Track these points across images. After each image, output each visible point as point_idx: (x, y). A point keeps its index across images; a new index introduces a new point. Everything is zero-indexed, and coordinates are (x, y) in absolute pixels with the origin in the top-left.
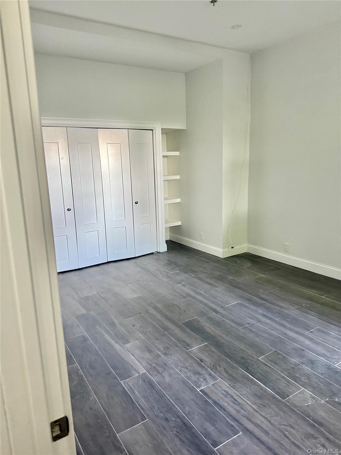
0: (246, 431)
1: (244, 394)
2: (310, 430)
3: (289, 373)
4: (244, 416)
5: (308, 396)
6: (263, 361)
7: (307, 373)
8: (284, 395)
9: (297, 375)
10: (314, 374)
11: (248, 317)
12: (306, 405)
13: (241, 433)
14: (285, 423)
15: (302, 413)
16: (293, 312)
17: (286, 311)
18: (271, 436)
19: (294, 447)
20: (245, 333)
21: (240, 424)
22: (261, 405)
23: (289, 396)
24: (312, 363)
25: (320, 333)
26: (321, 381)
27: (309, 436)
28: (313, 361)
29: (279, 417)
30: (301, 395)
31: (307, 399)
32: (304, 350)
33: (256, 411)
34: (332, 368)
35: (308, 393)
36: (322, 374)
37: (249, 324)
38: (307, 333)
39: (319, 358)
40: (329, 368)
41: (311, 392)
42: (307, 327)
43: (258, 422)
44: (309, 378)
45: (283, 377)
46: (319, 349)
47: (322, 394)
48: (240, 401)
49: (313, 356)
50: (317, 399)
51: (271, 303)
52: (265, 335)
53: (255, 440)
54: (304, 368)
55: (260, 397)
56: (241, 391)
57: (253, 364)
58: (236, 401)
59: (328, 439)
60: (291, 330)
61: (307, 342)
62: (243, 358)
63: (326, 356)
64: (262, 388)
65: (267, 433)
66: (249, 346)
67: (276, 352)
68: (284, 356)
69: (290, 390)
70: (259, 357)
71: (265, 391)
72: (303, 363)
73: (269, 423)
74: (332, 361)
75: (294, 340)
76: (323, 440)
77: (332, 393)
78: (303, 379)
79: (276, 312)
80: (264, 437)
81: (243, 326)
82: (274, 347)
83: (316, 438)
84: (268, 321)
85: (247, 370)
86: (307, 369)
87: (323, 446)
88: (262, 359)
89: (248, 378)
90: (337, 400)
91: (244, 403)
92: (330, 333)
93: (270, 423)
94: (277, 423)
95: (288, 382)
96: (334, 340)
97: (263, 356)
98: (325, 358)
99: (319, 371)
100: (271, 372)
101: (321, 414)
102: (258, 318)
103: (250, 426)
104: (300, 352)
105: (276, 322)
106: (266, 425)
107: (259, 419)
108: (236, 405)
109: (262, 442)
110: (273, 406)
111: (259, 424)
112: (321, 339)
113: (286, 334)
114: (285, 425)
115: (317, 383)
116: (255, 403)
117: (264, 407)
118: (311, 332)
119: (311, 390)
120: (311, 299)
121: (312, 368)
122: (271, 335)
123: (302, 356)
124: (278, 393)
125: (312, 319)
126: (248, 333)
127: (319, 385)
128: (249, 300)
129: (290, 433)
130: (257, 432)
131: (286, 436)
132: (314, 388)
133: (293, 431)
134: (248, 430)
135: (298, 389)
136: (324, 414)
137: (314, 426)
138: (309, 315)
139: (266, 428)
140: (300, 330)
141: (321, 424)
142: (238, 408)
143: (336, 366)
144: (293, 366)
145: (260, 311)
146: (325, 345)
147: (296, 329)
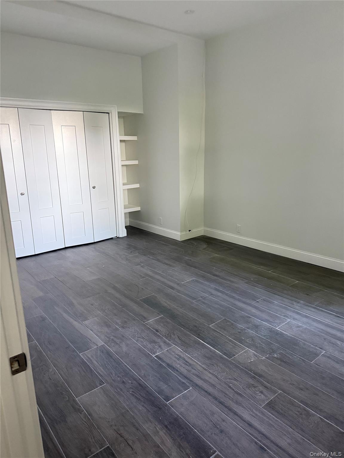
0: (196, 386)
1: (195, 357)
2: (251, 381)
3: (235, 336)
4: (193, 374)
5: (251, 354)
6: (214, 328)
7: (252, 336)
8: (230, 355)
9: (243, 338)
10: (258, 336)
11: (202, 291)
12: (249, 361)
13: (191, 388)
14: (230, 377)
15: (246, 368)
16: (242, 285)
17: (236, 285)
18: (218, 388)
19: (236, 395)
20: (198, 305)
21: (191, 381)
22: (210, 364)
23: (235, 355)
24: (256, 327)
25: (265, 302)
26: (264, 342)
27: (249, 386)
28: (258, 326)
29: (225, 373)
30: (245, 354)
31: (250, 357)
32: (250, 317)
33: (205, 370)
34: (273, 331)
35: (252, 351)
36: (264, 336)
37: (202, 297)
38: (253, 303)
39: (263, 323)
40: (271, 331)
41: (254, 351)
42: (254, 298)
43: (207, 378)
44: (253, 339)
45: (230, 341)
46: (264, 316)
47: (263, 352)
48: (190, 362)
49: (258, 321)
50: (259, 356)
51: (223, 278)
52: (216, 306)
53: (203, 392)
54: (249, 332)
55: (209, 358)
56: (192, 354)
57: (204, 331)
58: (188, 362)
59: (266, 387)
60: (239, 300)
61: (254, 311)
62: (196, 326)
63: (269, 321)
64: (211, 351)
65: (213, 386)
66: (201, 316)
67: (225, 320)
68: (232, 323)
69: (236, 351)
70: (210, 325)
71: (215, 352)
72: (248, 328)
73: (216, 379)
74: (274, 325)
75: (241, 309)
76: (261, 388)
77: (272, 351)
78: (247, 340)
79: (227, 286)
80: (210, 390)
81: (196, 299)
82: (223, 316)
83: (255, 387)
84: (219, 294)
85: (199, 336)
86: (251, 332)
87: (262, 392)
88: (212, 326)
89: (199, 343)
90: (275, 356)
91: (195, 363)
92: (274, 302)
93: (218, 379)
94: (222, 378)
95: (235, 344)
96: (277, 308)
97: (213, 323)
98: (268, 323)
99: (262, 334)
100: (220, 337)
101: (262, 368)
102: (210, 292)
103: (200, 382)
104: (246, 320)
105: (227, 295)
106: (213, 380)
107: (207, 376)
108: (188, 365)
109: (210, 394)
110: (221, 365)
111: (208, 379)
112: (267, 308)
113: (235, 304)
114: (229, 379)
115: (260, 344)
116: (204, 364)
117: (212, 366)
118: (258, 302)
119: (254, 349)
120: (260, 274)
121: (256, 332)
122: (221, 305)
123: (247, 322)
124: (225, 354)
125: (259, 291)
126: (200, 305)
127: (262, 345)
128: (203, 277)
129: (234, 385)
130: (205, 386)
131: (230, 387)
132: (257, 347)
133: (236, 382)
134: (197, 385)
135: (243, 349)
136: (264, 368)
137: (254, 377)
138: (256, 288)
139: (213, 383)
140: (248, 301)
141: (260, 376)
142: (190, 368)
143: (277, 328)
144: (239, 331)
145: (213, 286)
146: (269, 312)
147: (244, 300)
